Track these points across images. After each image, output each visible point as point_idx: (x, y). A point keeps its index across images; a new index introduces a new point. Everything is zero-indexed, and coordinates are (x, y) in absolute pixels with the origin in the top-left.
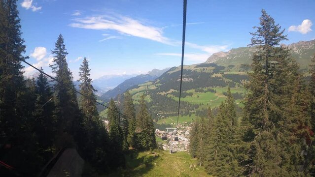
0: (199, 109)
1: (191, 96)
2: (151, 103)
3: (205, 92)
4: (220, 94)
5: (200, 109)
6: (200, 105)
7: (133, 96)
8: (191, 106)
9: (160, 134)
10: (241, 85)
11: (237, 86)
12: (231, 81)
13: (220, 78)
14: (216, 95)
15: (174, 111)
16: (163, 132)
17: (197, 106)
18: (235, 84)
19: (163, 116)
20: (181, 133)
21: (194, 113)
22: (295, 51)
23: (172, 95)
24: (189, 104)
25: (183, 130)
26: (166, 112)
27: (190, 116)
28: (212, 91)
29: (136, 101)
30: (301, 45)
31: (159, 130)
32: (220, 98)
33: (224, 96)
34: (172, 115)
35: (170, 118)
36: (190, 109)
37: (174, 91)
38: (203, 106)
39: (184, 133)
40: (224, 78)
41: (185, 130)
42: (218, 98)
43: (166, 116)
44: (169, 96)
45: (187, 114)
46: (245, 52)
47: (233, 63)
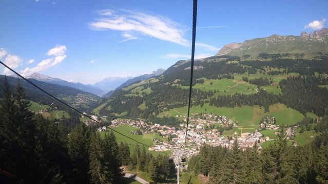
0: (213, 97)
1: (202, 84)
2: (151, 94)
3: (220, 79)
4: (240, 80)
5: (216, 96)
6: (215, 92)
7: (132, 90)
8: (202, 94)
9: (159, 129)
10: (263, 71)
11: (258, 73)
12: (251, 67)
13: (237, 64)
14: (234, 81)
15: (180, 101)
16: (165, 126)
17: (210, 94)
18: (256, 71)
19: (165, 108)
20: (191, 127)
21: (207, 102)
22: (319, 40)
23: (177, 85)
24: (200, 91)
25: (192, 124)
26: (170, 102)
27: (202, 106)
28: (229, 77)
29: (133, 93)
30: (325, 33)
31: (159, 125)
32: (240, 84)
33: (245, 82)
34: (177, 106)
35: (175, 110)
36: (201, 98)
37: (179, 80)
38: (218, 94)
39: (195, 127)
40: (241, 65)
41: (195, 123)
42: (237, 85)
43: (169, 108)
44: (174, 85)
45: (197, 104)
46: (261, 42)
47: (247, 54)
